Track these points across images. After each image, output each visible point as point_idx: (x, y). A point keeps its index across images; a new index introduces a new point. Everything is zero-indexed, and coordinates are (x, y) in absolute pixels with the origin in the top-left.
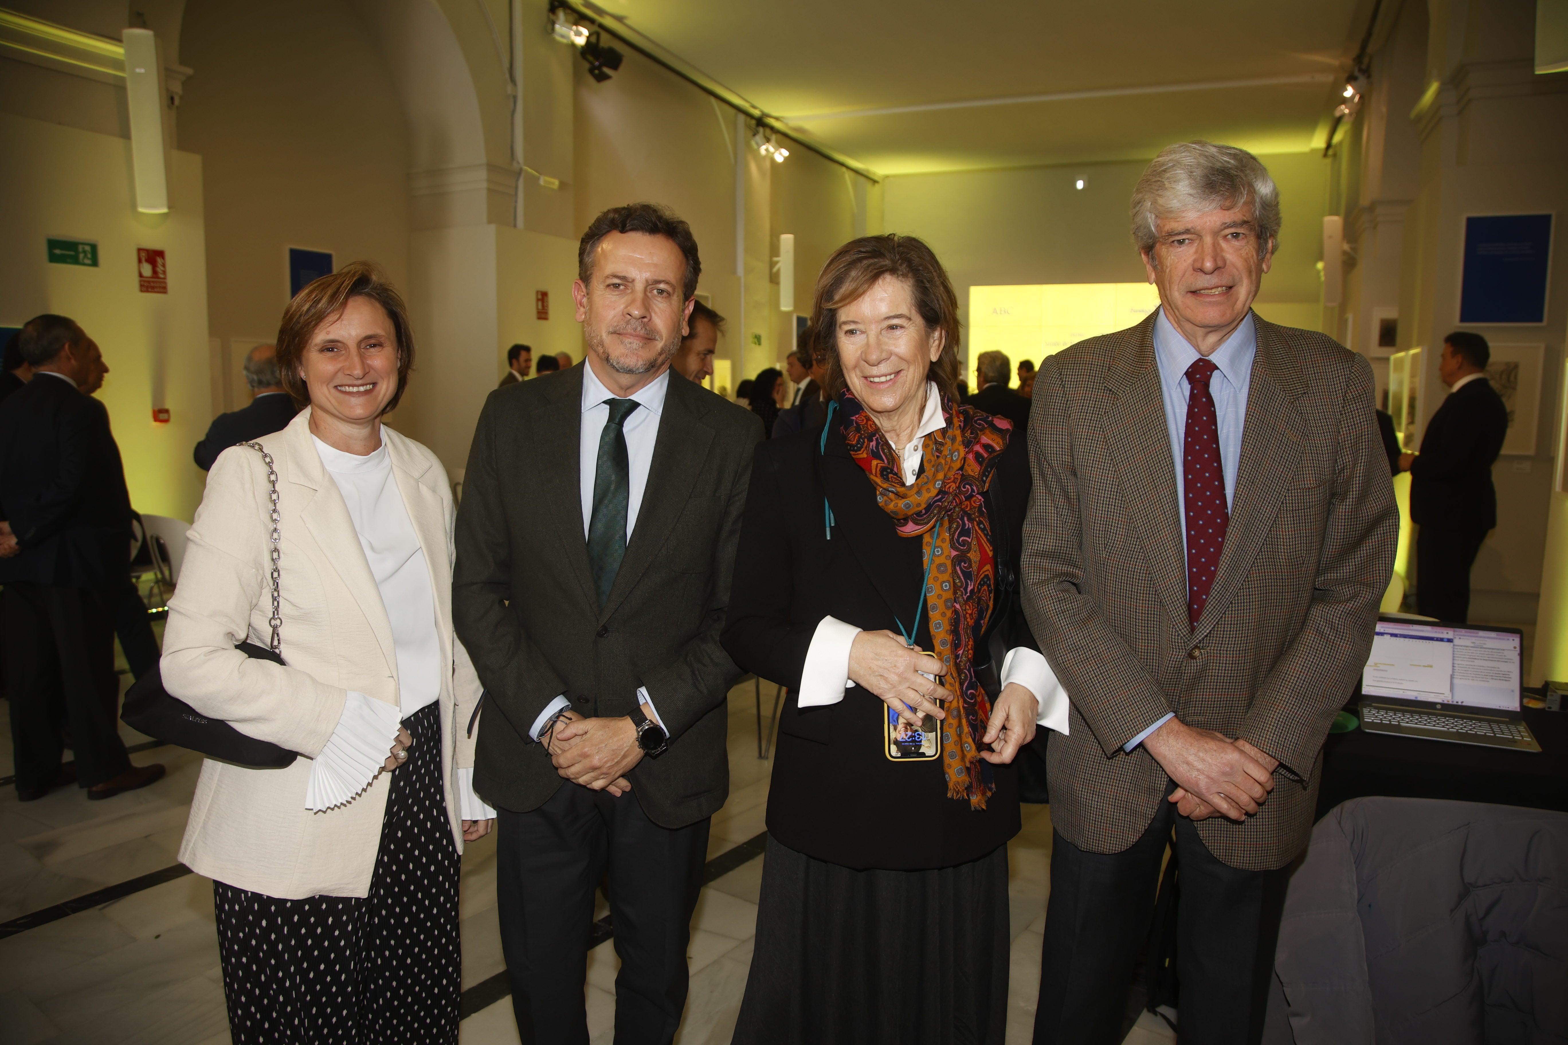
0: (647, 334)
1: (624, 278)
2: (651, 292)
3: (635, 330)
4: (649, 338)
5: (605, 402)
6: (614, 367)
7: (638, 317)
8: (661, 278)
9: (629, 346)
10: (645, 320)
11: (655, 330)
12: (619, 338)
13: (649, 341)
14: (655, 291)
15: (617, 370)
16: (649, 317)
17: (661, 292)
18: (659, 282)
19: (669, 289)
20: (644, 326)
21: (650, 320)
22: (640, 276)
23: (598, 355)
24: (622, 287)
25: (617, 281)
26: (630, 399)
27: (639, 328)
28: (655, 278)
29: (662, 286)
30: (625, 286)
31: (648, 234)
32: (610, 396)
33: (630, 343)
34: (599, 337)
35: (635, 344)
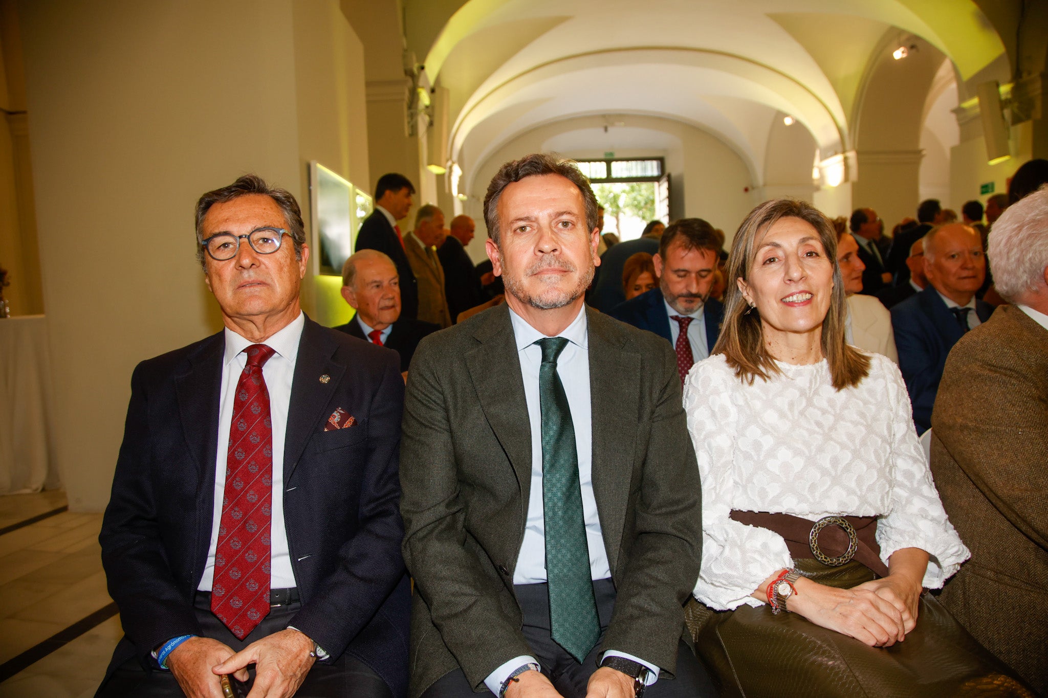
0: (562, 266)
1: (527, 219)
2: (556, 227)
3: (550, 265)
4: (565, 271)
5: (535, 343)
6: (538, 306)
7: (549, 250)
8: (562, 210)
9: (548, 281)
10: (557, 253)
11: (568, 261)
12: (537, 278)
13: (566, 273)
14: (560, 225)
15: (542, 308)
16: (559, 249)
17: (565, 224)
18: (562, 214)
19: (573, 219)
20: (557, 259)
21: (561, 253)
22: (543, 215)
23: (520, 300)
24: (528, 229)
25: (522, 223)
26: (559, 337)
27: (553, 262)
28: (557, 211)
29: (565, 218)
30: (531, 226)
31: (540, 175)
32: (540, 336)
33: (549, 278)
34: (518, 283)
35: (553, 278)
